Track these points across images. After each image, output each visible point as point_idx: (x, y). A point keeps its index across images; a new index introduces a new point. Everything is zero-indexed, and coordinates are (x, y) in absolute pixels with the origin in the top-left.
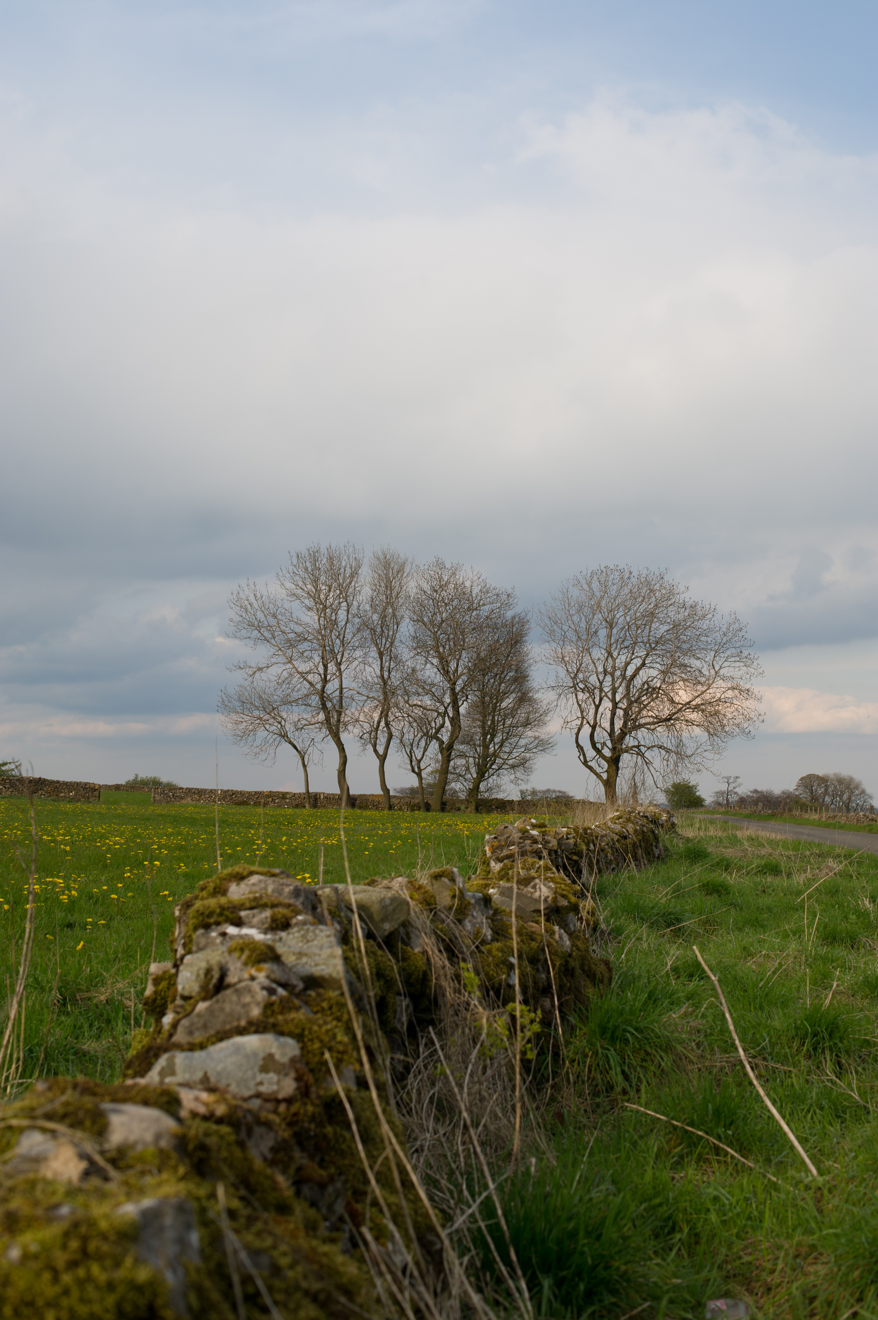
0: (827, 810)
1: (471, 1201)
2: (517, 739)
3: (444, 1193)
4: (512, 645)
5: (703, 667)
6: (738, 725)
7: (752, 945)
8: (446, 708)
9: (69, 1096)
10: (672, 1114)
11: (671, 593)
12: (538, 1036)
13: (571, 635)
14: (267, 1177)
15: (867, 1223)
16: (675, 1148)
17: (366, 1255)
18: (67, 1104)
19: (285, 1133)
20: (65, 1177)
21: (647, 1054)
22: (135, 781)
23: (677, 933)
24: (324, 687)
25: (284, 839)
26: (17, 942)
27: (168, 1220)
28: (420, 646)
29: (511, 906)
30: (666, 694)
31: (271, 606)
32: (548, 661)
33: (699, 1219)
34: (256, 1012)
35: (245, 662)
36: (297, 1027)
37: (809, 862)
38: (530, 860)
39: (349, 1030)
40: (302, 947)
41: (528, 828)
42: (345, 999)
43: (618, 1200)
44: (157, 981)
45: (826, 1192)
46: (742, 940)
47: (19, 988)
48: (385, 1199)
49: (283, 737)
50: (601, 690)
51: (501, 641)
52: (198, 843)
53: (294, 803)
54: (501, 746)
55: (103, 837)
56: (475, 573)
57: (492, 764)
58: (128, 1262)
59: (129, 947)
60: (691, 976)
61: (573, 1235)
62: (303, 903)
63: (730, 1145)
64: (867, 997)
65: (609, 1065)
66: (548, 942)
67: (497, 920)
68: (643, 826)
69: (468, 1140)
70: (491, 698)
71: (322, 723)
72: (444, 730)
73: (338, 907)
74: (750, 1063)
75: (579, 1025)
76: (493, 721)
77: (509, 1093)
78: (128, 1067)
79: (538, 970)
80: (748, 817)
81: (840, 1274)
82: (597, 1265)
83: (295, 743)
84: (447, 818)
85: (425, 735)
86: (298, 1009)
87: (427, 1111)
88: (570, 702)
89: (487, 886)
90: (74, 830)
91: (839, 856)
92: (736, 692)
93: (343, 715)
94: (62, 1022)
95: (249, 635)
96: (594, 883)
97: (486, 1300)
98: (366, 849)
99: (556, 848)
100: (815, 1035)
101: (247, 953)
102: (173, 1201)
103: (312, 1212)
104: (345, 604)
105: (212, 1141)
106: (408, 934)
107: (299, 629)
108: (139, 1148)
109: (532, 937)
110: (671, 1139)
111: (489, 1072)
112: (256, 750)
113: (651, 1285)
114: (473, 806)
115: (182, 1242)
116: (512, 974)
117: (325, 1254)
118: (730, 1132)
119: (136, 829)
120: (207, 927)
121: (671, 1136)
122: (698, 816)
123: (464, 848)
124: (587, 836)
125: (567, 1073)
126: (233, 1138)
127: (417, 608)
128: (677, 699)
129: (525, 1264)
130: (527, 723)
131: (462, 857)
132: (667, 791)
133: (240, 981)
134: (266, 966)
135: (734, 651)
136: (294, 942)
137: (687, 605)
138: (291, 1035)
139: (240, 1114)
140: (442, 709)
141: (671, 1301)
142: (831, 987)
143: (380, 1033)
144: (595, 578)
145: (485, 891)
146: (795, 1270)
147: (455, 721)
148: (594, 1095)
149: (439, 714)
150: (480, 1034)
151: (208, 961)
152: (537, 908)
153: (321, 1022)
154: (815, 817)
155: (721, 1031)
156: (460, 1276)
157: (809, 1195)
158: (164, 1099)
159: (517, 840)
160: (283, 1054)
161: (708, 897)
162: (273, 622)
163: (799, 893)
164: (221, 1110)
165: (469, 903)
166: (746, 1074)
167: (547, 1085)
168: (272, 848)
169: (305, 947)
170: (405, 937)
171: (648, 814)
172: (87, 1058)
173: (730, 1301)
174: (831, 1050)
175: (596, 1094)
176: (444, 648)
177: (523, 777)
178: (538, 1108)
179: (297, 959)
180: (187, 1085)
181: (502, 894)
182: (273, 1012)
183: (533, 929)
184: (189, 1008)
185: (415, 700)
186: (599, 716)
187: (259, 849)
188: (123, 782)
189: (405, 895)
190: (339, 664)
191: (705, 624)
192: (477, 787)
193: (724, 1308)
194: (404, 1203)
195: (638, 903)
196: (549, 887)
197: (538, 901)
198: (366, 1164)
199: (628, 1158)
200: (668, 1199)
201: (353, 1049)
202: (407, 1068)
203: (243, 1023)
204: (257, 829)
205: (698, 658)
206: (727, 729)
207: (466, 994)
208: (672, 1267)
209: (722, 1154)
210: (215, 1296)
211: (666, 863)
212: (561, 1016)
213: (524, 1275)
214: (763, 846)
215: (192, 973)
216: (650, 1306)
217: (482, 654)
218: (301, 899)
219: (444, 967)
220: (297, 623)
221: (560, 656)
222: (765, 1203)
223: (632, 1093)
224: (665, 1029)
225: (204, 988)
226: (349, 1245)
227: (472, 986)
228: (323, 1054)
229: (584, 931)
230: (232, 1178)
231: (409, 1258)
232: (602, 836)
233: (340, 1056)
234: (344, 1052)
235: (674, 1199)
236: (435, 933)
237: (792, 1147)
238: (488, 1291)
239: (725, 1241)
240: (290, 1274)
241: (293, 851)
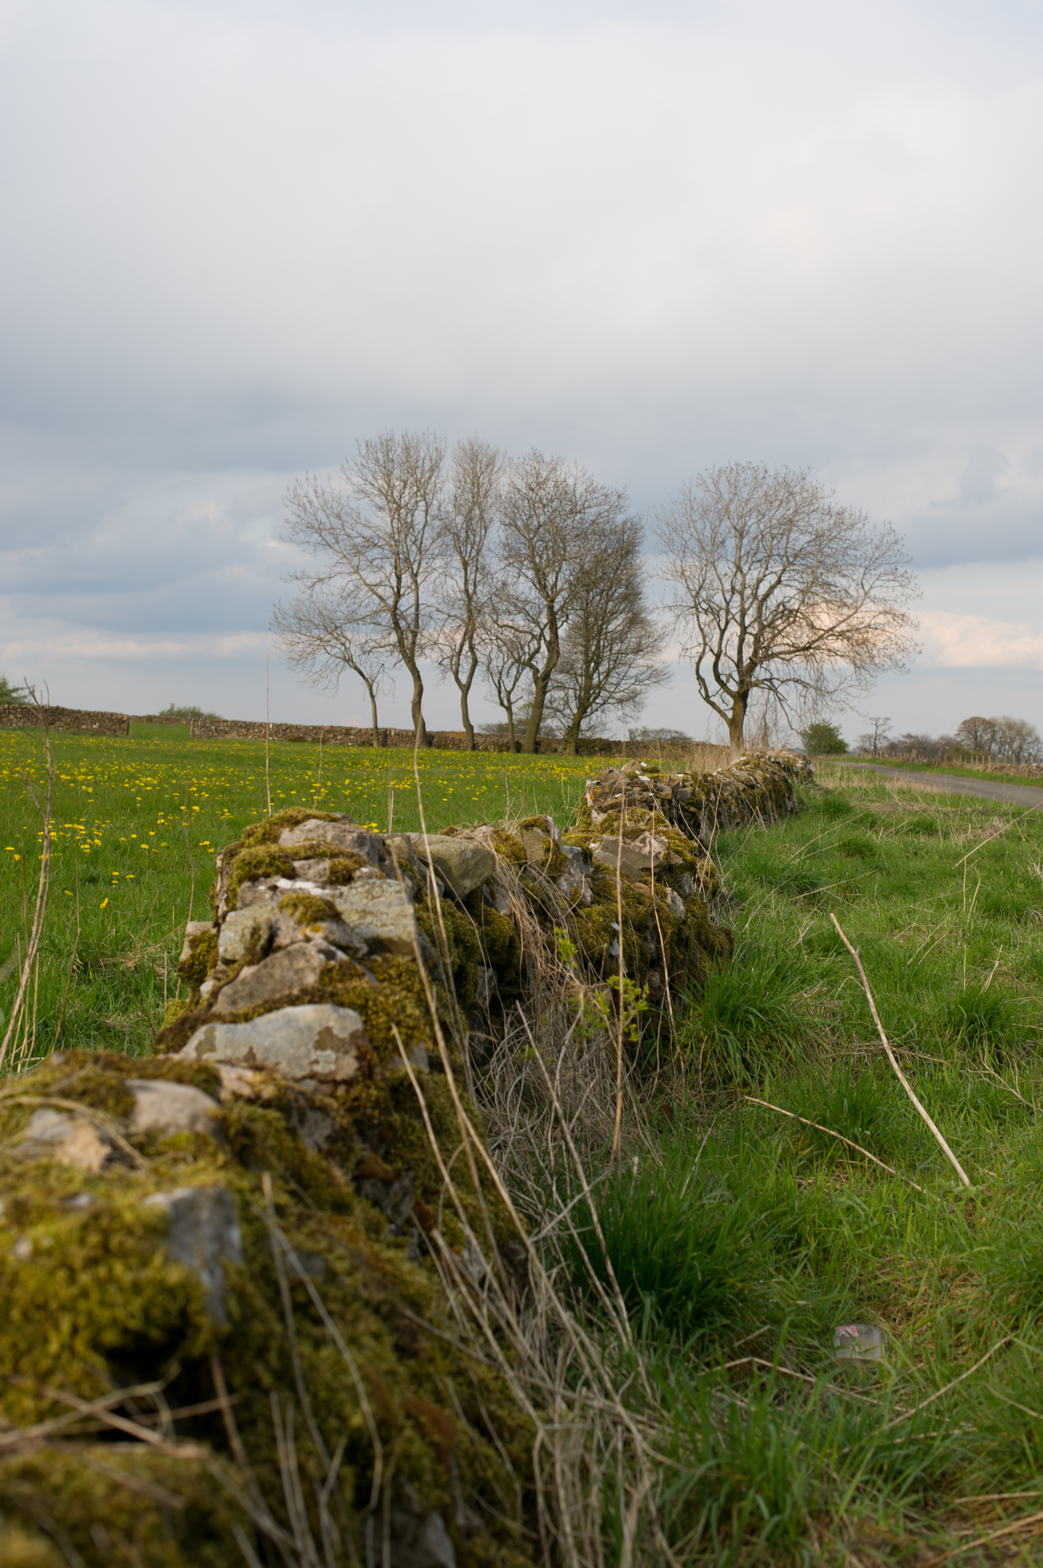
0: (994, 759)
1: (562, 1206)
2: (625, 668)
3: (531, 1197)
4: (622, 556)
5: (850, 586)
6: (890, 657)
7: (900, 916)
8: (542, 630)
9: (89, 1070)
10: (800, 1110)
11: (814, 496)
12: (644, 1015)
13: (693, 545)
14: (322, 1171)
15: (1026, 1240)
16: (802, 1149)
17: (438, 1264)
18: (87, 1079)
19: (346, 1121)
20: (84, 1165)
21: (773, 1039)
22: (171, 711)
23: (812, 900)
24: (396, 602)
25: (347, 782)
26: (30, 898)
27: (205, 1214)
28: (512, 555)
29: (615, 863)
30: (805, 618)
31: (335, 505)
32: (665, 576)
33: (829, 1231)
34: (311, 979)
35: (303, 571)
36: (359, 997)
37: (971, 820)
38: (639, 810)
39: (421, 1002)
40: (366, 905)
41: (638, 772)
42: (417, 965)
43: (735, 1207)
44: (194, 943)
45: (979, 1204)
46: (888, 910)
47: (32, 950)
48: (461, 1200)
49: (348, 661)
50: (728, 611)
51: (610, 551)
52: (245, 785)
53: (360, 740)
54: (607, 676)
55: (132, 776)
56: (579, 468)
57: (596, 698)
58: (158, 1260)
59: (162, 905)
60: (827, 950)
61: (681, 1246)
62: (368, 854)
63: (868, 1147)
64: (1034, 979)
65: (727, 1052)
66: (658, 905)
67: (598, 879)
68: (773, 773)
69: (560, 1135)
70: (596, 619)
71: (394, 646)
72: (539, 656)
73: (410, 860)
74: (894, 1052)
75: (693, 1004)
76: (598, 646)
77: (609, 1081)
78: (159, 1041)
79: (645, 939)
80: (900, 766)
81: (993, 1297)
82: (708, 1282)
83: (362, 669)
84: (541, 761)
85: (516, 661)
86: (360, 976)
87: (512, 1101)
88: (691, 625)
89: (587, 839)
90: (97, 769)
91: (1006, 814)
92: (889, 617)
93: (419, 636)
94: (83, 992)
95: (307, 539)
96: (714, 839)
97: (577, 1319)
98: (444, 796)
99: (670, 797)
100: (972, 1022)
101: (301, 909)
102: (211, 1191)
103: (375, 1213)
104: (423, 503)
105: (259, 1127)
106: (492, 894)
107: (368, 533)
108: (172, 1131)
109: (639, 900)
110: (799, 1139)
111: (586, 1057)
112: (316, 677)
113: (772, 1306)
114: (571, 748)
115: (220, 1239)
116: (615, 942)
117: (390, 1261)
118: (868, 1133)
119: (172, 768)
120: (254, 879)
121: (798, 1135)
122: (840, 763)
123: (561, 796)
124: (707, 784)
125: (678, 1060)
126: (282, 1124)
127: (509, 510)
128: (817, 624)
129: (624, 1279)
130: (638, 650)
131: (558, 807)
132: (803, 734)
133: (293, 943)
134: (324, 925)
135: (887, 567)
136: (357, 898)
137: (833, 511)
138: (351, 1006)
139: (291, 1097)
140: (537, 631)
141: (794, 1325)
142: (992, 967)
143: (457, 1007)
144: (724, 477)
145: (585, 845)
146: (940, 1293)
147: (553, 646)
148: (709, 1086)
149: (534, 637)
150: (576, 1012)
151: (255, 919)
152: (647, 865)
153: (388, 991)
154: (978, 767)
155: (861, 1014)
156: (547, 1290)
157: (959, 1207)
158: (203, 1076)
159: (623, 788)
160: (343, 1028)
161: (849, 859)
162: (336, 523)
163: (957, 856)
164: (268, 1092)
165: (566, 858)
166: (889, 1066)
167: (653, 1074)
168: (333, 792)
169: (370, 904)
170: (488, 896)
171: (780, 760)
172: (112, 1034)
173: (862, 1327)
174: (990, 1040)
175: (711, 1085)
176: (541, 558)
177: (632, 713)
178: (642, 1101)
179: (360, 918)
180: (229, 1062)
181: (605, 848)
182: (331, 980)
183: (641, 891)
184: (231, 974)
185: (505, 620)
186: (724, 642)
187: (318, 792)
188: (155, 712)
189: (490, 846)
190: (415, 576)
191: (853, 535)
192: (577, 725)
193: (856, 1334)
194: (483, 1205)
195: (766, 865)
196: (661, 842)
197: (647, 857)
198: (439, 1158)
199: (747, 1160)
200: (793, 1208)
201: (426, 1024)
202: (490, 1049)
203: (296, 992)
204: (315, 770)
205: (845, 576)
206: (877, 661)
207: (561, 965)
208: (796, 1286)
209: (859, 1157)
210: (259, 1303)
211: (800, 818)
212: (671, 994)
213: (623, 1292)
214: (916, 800)
215: (235, 932)
216: (769, 1330)
217: (586, 566)
218: (366, 849)
219: (534, 933)
220: (365, 526)
221: (680, 570)
222: (907, 1215)
223: (754, 1085)
224: (795, 1011)
225: (250, 950)
226: (418, 1252)
227: (568, 955)
228: (390, 1029)
229: (701, 895)
230: (280, 1167)
231: (488, 1269)
232: (725, 785)
233: (409, 1032)
234: (414, 1028)
235: (800, 1208)
236: (525, 893)
237: (941, 1152)
238: (581, 1309)
239: (859, 1258)
240: (348, 1281)
241: (357, 797)
